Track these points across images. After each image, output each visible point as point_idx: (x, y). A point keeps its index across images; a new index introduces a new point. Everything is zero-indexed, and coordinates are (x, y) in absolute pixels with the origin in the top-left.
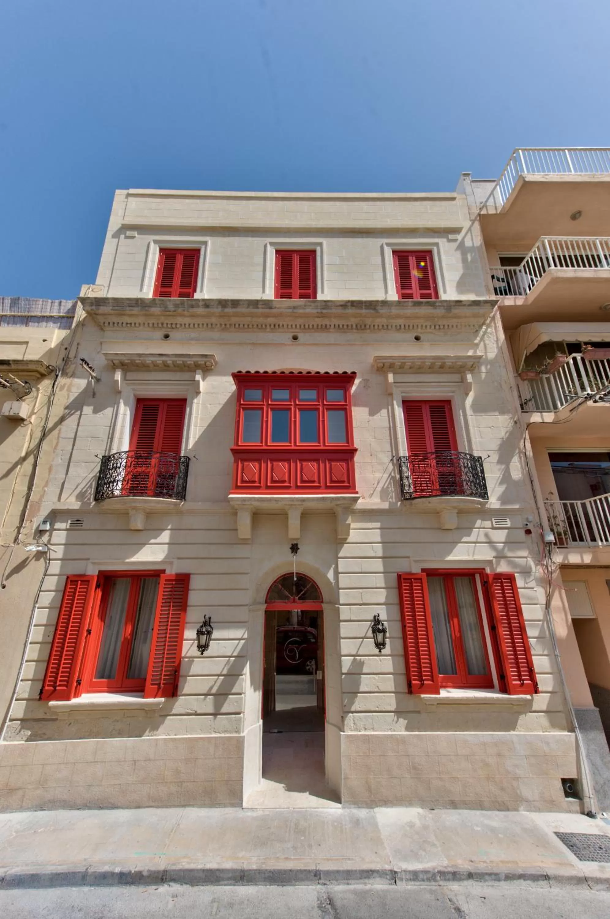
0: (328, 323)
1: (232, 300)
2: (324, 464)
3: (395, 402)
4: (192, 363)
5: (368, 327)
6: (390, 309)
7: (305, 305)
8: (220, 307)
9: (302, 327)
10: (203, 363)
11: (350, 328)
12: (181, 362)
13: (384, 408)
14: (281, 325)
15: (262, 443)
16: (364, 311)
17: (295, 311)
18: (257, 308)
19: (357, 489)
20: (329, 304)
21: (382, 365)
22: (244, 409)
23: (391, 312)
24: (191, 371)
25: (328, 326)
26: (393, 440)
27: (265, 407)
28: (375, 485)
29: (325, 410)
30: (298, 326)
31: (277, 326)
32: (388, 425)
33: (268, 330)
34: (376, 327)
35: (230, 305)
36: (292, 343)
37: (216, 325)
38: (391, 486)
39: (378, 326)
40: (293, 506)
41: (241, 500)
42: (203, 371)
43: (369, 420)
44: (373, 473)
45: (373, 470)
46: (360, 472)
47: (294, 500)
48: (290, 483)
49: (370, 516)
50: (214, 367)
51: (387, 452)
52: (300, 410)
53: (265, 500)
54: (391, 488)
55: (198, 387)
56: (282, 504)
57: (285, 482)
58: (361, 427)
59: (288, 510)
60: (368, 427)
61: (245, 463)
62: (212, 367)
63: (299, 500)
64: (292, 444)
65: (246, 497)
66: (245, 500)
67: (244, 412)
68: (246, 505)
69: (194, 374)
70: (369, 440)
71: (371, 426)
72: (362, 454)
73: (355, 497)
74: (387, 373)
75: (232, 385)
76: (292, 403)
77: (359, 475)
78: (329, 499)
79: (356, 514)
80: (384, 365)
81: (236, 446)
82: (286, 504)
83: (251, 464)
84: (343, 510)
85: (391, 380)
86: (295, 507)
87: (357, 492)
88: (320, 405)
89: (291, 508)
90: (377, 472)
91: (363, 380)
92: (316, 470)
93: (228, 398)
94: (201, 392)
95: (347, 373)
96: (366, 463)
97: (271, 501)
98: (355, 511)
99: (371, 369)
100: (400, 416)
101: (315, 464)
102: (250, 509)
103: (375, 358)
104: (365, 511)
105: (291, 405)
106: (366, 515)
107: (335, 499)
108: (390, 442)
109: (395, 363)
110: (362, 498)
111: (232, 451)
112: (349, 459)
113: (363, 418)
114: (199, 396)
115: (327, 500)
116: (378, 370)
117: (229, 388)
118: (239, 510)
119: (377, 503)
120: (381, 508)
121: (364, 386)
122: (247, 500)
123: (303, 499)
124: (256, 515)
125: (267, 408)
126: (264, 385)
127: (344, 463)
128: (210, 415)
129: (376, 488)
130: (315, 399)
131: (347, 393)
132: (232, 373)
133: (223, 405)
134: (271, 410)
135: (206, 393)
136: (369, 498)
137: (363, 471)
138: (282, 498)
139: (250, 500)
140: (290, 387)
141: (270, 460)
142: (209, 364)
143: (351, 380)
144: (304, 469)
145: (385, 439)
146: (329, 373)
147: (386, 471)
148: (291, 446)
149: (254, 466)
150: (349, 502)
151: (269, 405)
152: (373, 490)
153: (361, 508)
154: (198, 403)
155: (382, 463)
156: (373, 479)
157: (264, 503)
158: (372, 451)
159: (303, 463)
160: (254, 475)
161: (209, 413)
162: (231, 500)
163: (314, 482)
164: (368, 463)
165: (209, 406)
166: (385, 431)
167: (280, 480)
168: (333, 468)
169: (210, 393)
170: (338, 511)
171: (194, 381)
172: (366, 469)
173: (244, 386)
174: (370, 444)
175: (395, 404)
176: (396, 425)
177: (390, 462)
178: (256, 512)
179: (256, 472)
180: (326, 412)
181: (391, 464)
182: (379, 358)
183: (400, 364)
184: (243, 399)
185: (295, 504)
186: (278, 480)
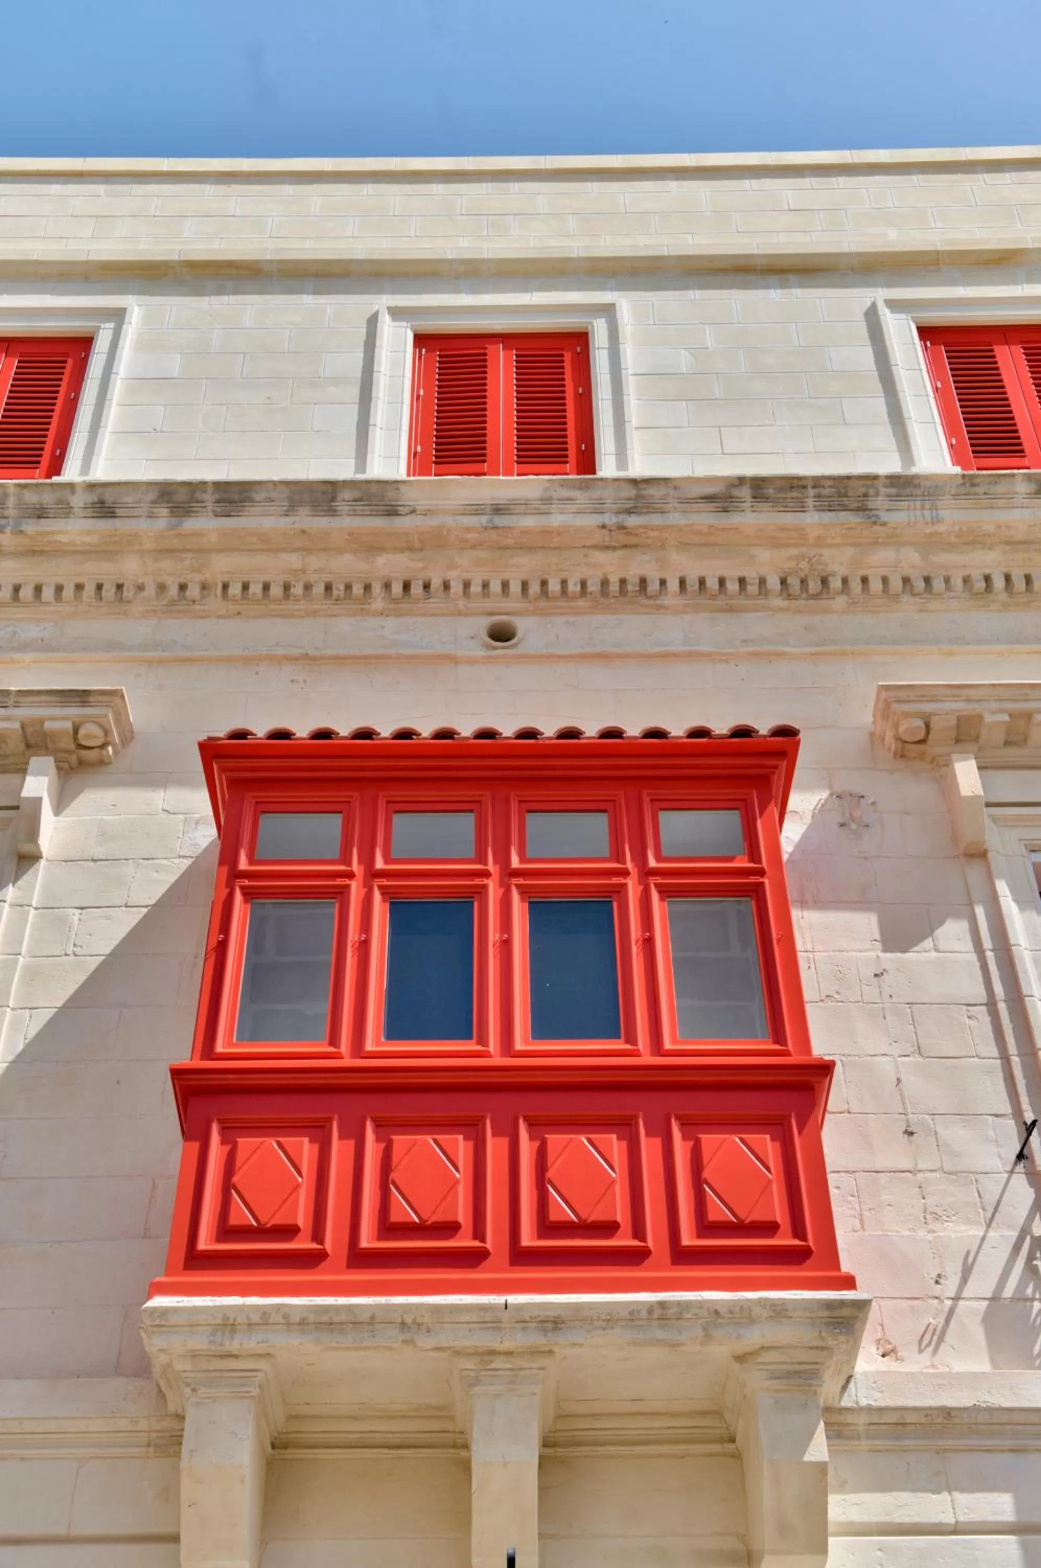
0: (653, 576)
1: (219, 486)
2: (657, 1142)
3: (1002, 888)
4: (17, 725)
5: (836, 584)
6: (934, 508)
7: (547, 500)
8: (165, 512)
9: (535, 588)
10: (68, 725)
11: (752, 589)
13: (957, 916)
14: (436, 583)
15: (334, 1040)
16: (812, 519)
17: (500, 521)
18: (332, 512)
19: (846, 1266)
20: (654, 492)
21: (920, 723)
22: (249, 895)
23: (937, 521)
25: (654, 587)
26: (1015, 1060)
27: (356, 889)
28: (951, 1285)
29: (655, 895)
30: (515, 587)
31: (417, 589)
32: (980, 993)
33: (378, 604)
34: (876, 585)
35: (210, 506)
36: (482, 653)
37: (141, 588)
39: (885, 580)
40: (498, 1363)
41: (213, 1322)
42: (62, 764)
43: (882, 971)
44: (925, 1223)
45: (925, 1205)
46: (857, 1216)
47: (501, 1322)
48: (479, 1233)
49: (938, 1453)
50: (116, 752)
51: (993, 1120)
52: (529, 897)
53: (341, 1323)
54: (1036, 1300)
55: (33, 833)
56: (438, 1349)
57: (451, 1228)
58: (842, 1002)
59: (472, 1385)
60: (877, 1003)
61: (245, 1143)
62: (104, 752)
63: (527, 1322)
64: (491, 1049)
65: (241, 1308)
66: (233, 1325)
67: (249, 906)
68: (235, 1357)
69: (19, 776)
70: (890, 1059)
71: (891, 996)
72: (861, 1128)
73: (842, 1303)
74: (948, 760)
75: (194, 826)
76: (491, 867)
77: (854, 1231)
78: (696, 1315)
79: (857, 1442)
80: (932, 726)
81: (203, 1058)
82: (458, 1344)
83: (275, 1145)
84: (777, 1391)
85: (973, 792)
86: (511, 1369)
87: (849, 1282)
88: (625, 873)
89: (484, 1373)
90: (954, 1218)
91: (834, 797)
92: (618, 1174)
93: (172, 878)
94: (42, 857)
95: (753, 734)
96: (883, 1172)
97: (377, 1326)
98: (850, 1419)
99: (872, 744)
100: (1036, 951)
101: (611, 1140)
102: (257, 1385)
103: (884, 695)
104: (904, 1424)
105: (487, 874)
106: (912, 1448)
107: (726, 1313)
108: (1003, 1071)
109: (980, 717)
110: (882, 1325)
111: (177, 1079)
112: (793, 1114)
113: (848, 951)
114: (30, 872)
115: (684, 1319)
116: (901, 755)
117: (179, 838)
118: (193, 1386)
119: (974, 1379)
120: (1001, 1406)
121: (842, 821)
122: (245, 1321)
123: (552, 1314)
124: (291, 1453)
125: (364, 887)
126: (352, 797)
127: (768, 1137)
128: (78, 953)
129: (957, 1299)
130: (604, 848)
131: (759, 823)
132: (205, 740)
133: (145, 910)
134: (383, 894)
135: (63, 863)
136: (921, 1351)
137: (870, 1210)
138: (436, 1308)
139: (260, 1321)
140: (480, 802)
141: (374, 1120)
142: (96, 737)
143: (776, 767)
144: (557, 1165)
145: (971, 1055)
146: (669, 736)
147: (997, 1214)
148: (487, 1055)
149: (290, 1153)
150: (808, 1335)
151: (373, 874)
152: (937, 1309)
153: (882, 1404)
154: (21, 906)
155: (971, 1175)
156: (934, 1254)
157: (337, 1342)
158: (913, 1113)
159: (551, 1138)
160: (287, 1199)
161: (75, 945)
162: (157, 1326)
163: (610, 1228)
164: (894, 1172)
165: (74, 914)
166: (966, 1016)
167: (426, 1221)
168: (708, 1163)
169: (88, 860)
170: (745, 1396)
171: (17, 808)
172: (889, 1205)
173: (257, 803)
174: (898, 1080)
175: (1006, 896)
176: (1025, 991)
177: (1016, 1164)
178: (287, 1433)
179: (298, 1186)
180: (661, 903)
181: (1023, 1171)
182: (902, 695)
183: (1006, 718)
184: (247, 856)
185: (506, 1349)
186: (416, 1220)
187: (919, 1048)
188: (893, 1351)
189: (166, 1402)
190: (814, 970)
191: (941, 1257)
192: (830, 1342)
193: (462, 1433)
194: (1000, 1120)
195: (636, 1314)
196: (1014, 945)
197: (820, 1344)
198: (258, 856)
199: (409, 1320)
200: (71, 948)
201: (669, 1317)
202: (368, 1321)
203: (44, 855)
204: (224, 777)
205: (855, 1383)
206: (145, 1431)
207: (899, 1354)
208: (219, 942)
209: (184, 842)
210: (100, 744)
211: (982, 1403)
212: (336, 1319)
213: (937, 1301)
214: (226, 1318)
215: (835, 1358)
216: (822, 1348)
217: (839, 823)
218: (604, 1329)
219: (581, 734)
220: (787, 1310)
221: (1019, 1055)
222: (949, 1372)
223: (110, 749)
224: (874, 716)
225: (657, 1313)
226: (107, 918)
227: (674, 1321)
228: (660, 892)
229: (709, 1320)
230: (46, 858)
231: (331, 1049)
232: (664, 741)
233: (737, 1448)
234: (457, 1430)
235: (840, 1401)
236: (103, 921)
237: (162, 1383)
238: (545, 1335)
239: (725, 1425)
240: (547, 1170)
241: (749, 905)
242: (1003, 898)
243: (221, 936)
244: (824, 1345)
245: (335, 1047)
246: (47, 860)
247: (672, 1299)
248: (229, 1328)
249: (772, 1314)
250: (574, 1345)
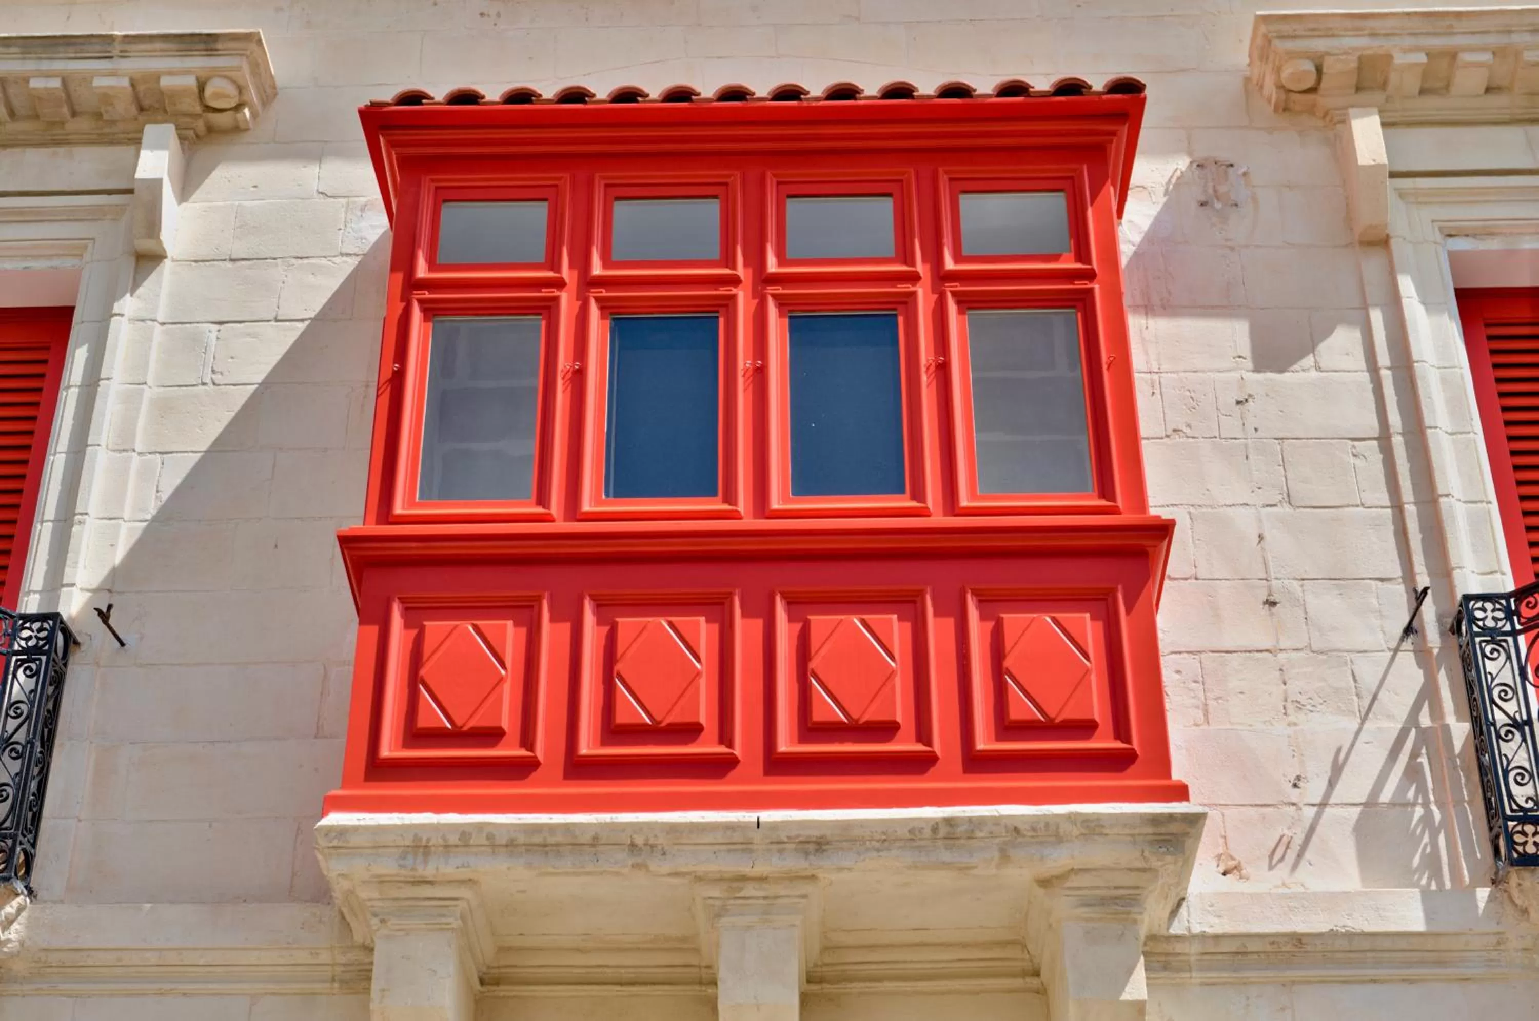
2: (948, 623)
3: (1407, 285)
4: (125, 82)
10: (190, 82)
12: (56, 83)
13: (1350, 323)
15: (542, 498)
19: (1177, 775)
21: (1309, 66)
22: (431, 311)
24: (113, 142)
26: (1411, 510)
27: (566, 301)
28: (1315, 790)
29: (952, 307)
32: (1371, 424)
38: (1422, 789)
40: (750, 890)
41: (402, 843)
42: (184, 132)
43: (1246, 397)
44: (1285, 714)
45: (1285, 692)
46: (1201, 706)
47: (751, 843)
48: (726, 737)
49: (1284, 985)
50: (254, 115)
51: (1376, 585)
52: (790, 311)
53: (558, 845)
54: (1419, 804)
55: (153, 226)
56: (676, 874)
57: (691, 731)
58: (1193, 437)
59: (718, 916)
60: (1239, 439)
61: (434, 627)
62: (239, 116)
63: (784, 843)
64: (741, 508)
65: (436, 827)
66: (426, 847)
67: (431, 325)
68: (431, 883)
69: (132, 149)
70: (1253, 510)
71: (1256, 430)
72: (1209, 598)
73: (1171, 818)
74: (1345, 115)
75: (359, 214)
76: (741, 271)
77: (1196, 725)
78: (991, 833)
79: (1187, 975)
80: (1325, 70)
81: (379, 522)
82: (701, 869)
83: (471, 629)
84: (1087, 920)
85: (1374, 160)
86: (765, 898)
87: (1181, 792)
88: (914, 278)
89: (732, 902)
90: (1320, 707)
91: (1195, 165)
92: (898, 662)
93: (335, 283)
94: (166, 257)
95: (1084, 90)
96: (1235, 652)
97: (600, 848)
98: (1179, 947)
99: (1247, 92)
100: (1445, 368)
101: (890, 621)
102: (458, 915)
103: (1263, 29)
104: (1245, 953)
105: (735, 281)
106: (1253, 980)
107: (1028, 831)
108: (1394, 523)
109: (1389, 57)
110: (1225, 837)
111: (348, 548)
112: (1120, 587)
113: (1203, 371)
114: (153, 277)
115: (976, 838)
116: (1284, 108)
117: (340, 229)
118: (381, 917)
119: (1332, 899)
120: (1363, 931)
121: (1203, 198)
122: (441, 842)
123: (816, 833)
124: (503, 990)
125: (577, 300)
126: (560, 179)
127: (1087, 615)
128: (217, 382)
129: (1323, 805)
130: (888, 246)
131: (1090, 212)
132: (366, 106)
133: (302, 326)
134: (602, 309)
135: (193, 264)
136: (1271, 868)
137: (1217, 699)
138: (673, 828)
139: (459, 843)
140: (726, 184)
141: (593, 598)
142: (227, 97)
143: (1114, 134)
144: (823, 652)
145: (1354, 503)
146: (973, 93)
147: (1376, 702)
148: (734, 515)
149: (489, 638)
150: (1129, 856)
151: (588, 283)
152: (1293, 818)
153: (1219, 930)
154: (143, 321)
155: (1345, 654)
156: (1294, 751)
157: (554, 868)
158: (1277, 579)
159: (815, 619)
160: (486, 697)
161: (213, 371)
162: (334, 847)
163: (888, 729)
164: (1250, 652)
165: (210, 331)
166: (1351, 455)
167: (660, 722)
168: (1013, 648)
169: (225, 260)
170: (1050, 926)
171: (130, 191)
172: (1241, 693)
173: (437, 188)
174: (1261, 537)
175: (1412, 297)
176: (1428, 421)
177: (1402, 639)
178: (499, 967)
179: (501, 680)
180: (961, 317)
181: (1411, 648)
182: (1286, 28)
183: (1422, 58)
184: (426, 260)
185: (758, 875)
186: (648, 721)
187: (1288, 495)
188: (1237, 868)
189: (351, 931)
190: (1159, 397)
191: (1302, 755)
192: (1155, 863)
193: (709, 967)
194: (1386, 585)
195: (917, 833)
196: (1417, 362)
197: (1140, 864)
198: (441, 259)
199: (639, 840)
200: (209, 376)
201: (959, 836)
202: (591, 842)
203: (169, 254)
204: (393, 153)
205: (1188, 906)
206: (328, 965)
207: (1244, 872)
208: (394, 372)
209: (347, 234)
210: (233, 105)
211: (1340, 927)
212: (551, 840)
213: (1294, 807)
214: (416, 838)
215: (1160, 882)
216: (1144, 870)
217: (1199, 202)
218: (878, 850)
219: (859, 93)
220: (1103, 826)
221: (1416, 503)
222: (1303, 893)
223: (247, 111)
224: (1250, 56)
225: (943, 832)
226: (254, 336)
227: (962, 841)
228: (959, 303)
229: (1007, 839)
230: (172, 258)
231: (540, 510)
232: (967, 101)
233: (1042, 983)
234: (703, 964)
235: (1168, 929)
236: (249, 340)
237: (345, 910)
238: (806, 859)
239: (1027, 957)
240: (810, 660)
241: (1075, 316)
242: (1407, 299)
243: (397, 365)
244: (1146, 867)
245: (544, 507)
246: (173, 261)
247: (962, 815)
248: (421, 850)
249: (1083, 831)
250: (840, 869)
